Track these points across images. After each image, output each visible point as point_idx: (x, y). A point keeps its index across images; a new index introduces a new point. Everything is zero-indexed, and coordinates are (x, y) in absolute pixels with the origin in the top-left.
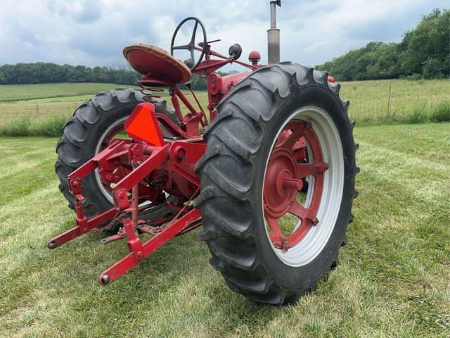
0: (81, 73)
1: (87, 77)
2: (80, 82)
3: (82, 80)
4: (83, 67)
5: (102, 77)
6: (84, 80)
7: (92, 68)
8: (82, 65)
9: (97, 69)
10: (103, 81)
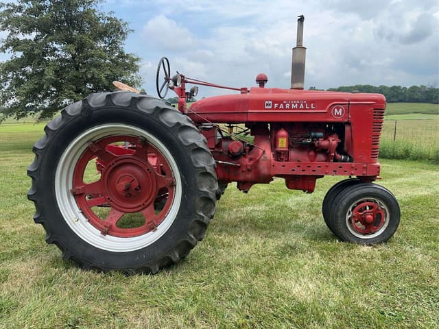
0: (395, 93)
1: (401, 97)
2: (392, 102)
3: (394, 100)
4: (399, 87)
5: (417, 97)
6: (397, 100)
7: (408, 87)
8: (397, 85)
9: (414, 89)
10: (417, 101)
